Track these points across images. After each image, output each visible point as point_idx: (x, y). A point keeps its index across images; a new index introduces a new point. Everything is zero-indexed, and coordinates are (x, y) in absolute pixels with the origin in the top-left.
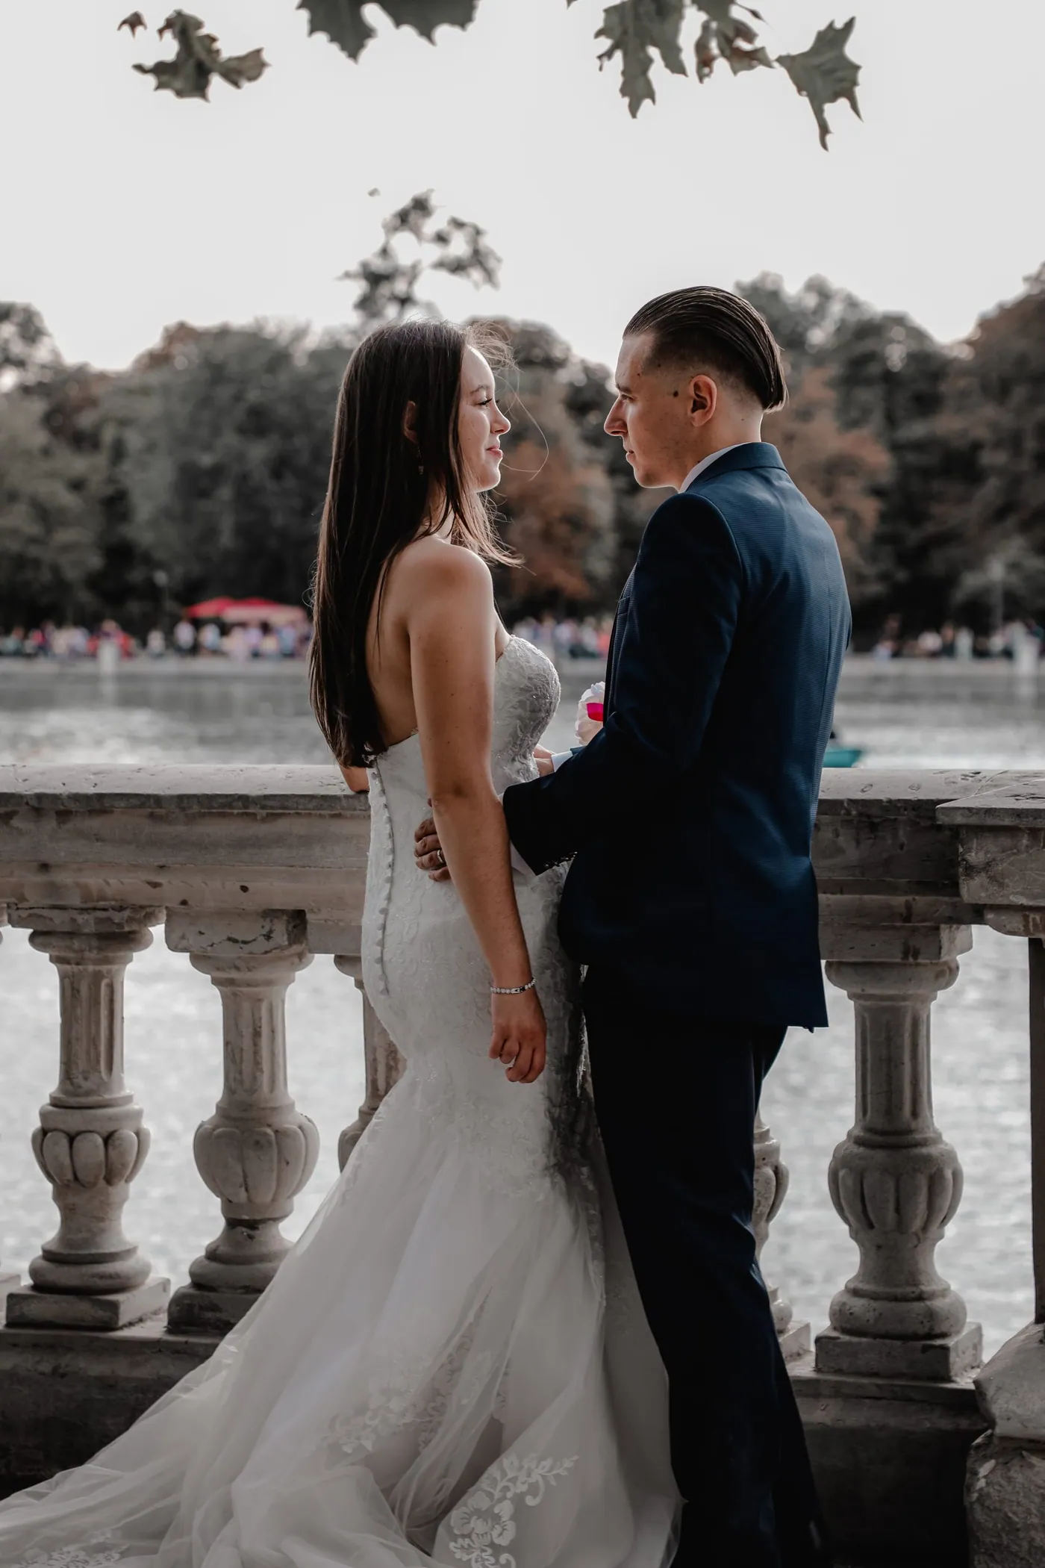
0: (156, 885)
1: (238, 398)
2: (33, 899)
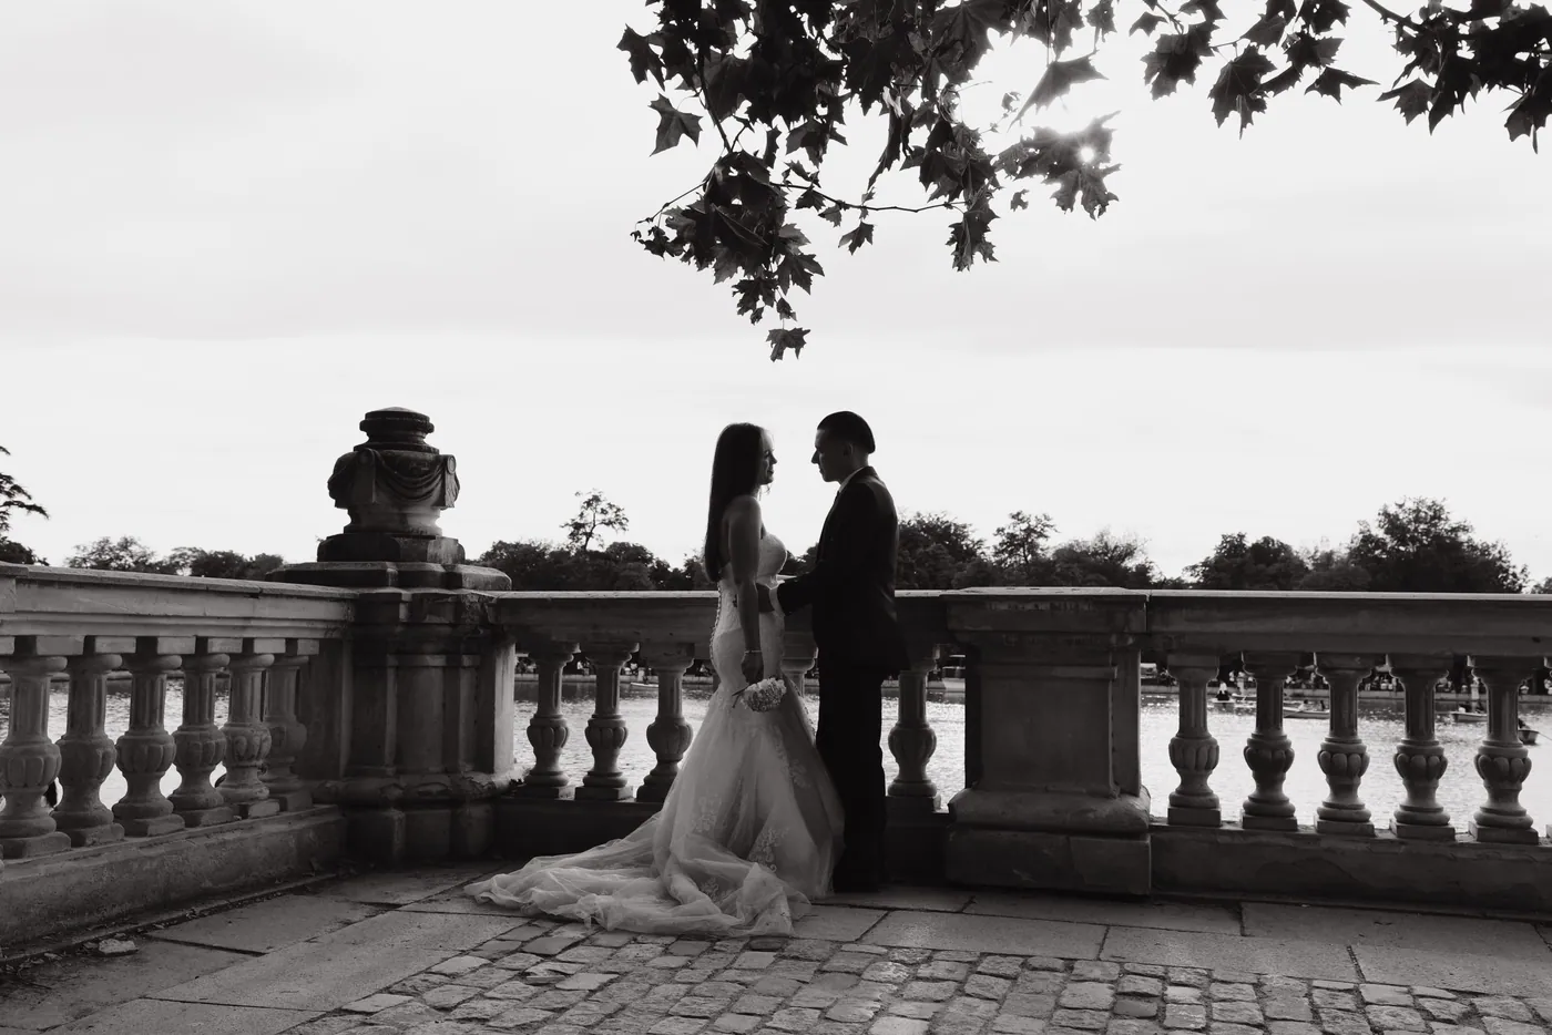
2: (590, 639)
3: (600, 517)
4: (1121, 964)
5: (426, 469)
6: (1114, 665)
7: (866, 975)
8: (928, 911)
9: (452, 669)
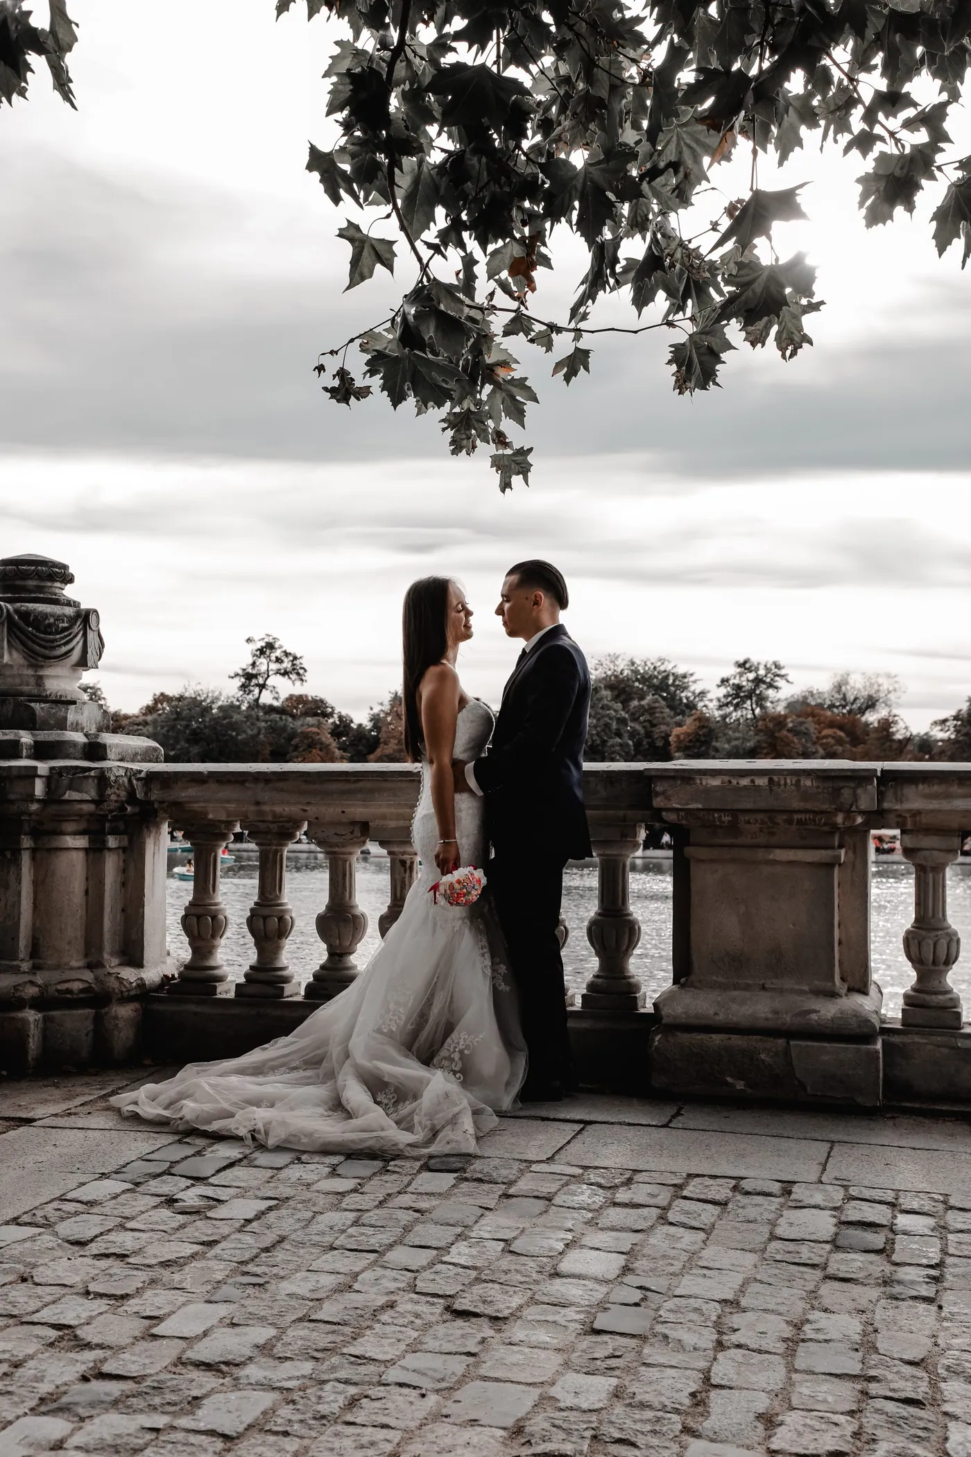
0: (305, 811)
1: (187, 726)
2: (252, 817)
3: (274, 666)
4: (846, 1187)
5: (66, 625)
6: (841, 847)
7: (557, 1200)
8: (629, 1124)
9: (95, 851)
